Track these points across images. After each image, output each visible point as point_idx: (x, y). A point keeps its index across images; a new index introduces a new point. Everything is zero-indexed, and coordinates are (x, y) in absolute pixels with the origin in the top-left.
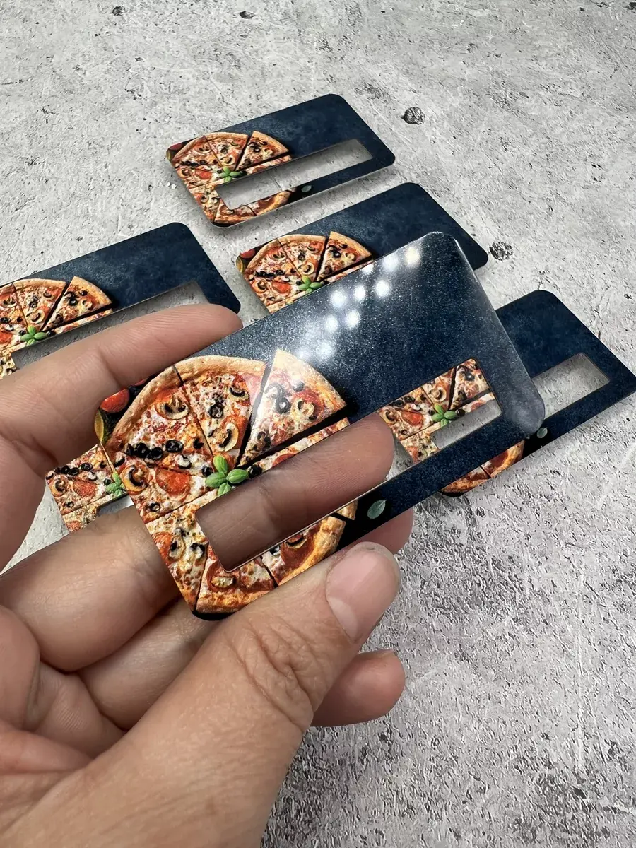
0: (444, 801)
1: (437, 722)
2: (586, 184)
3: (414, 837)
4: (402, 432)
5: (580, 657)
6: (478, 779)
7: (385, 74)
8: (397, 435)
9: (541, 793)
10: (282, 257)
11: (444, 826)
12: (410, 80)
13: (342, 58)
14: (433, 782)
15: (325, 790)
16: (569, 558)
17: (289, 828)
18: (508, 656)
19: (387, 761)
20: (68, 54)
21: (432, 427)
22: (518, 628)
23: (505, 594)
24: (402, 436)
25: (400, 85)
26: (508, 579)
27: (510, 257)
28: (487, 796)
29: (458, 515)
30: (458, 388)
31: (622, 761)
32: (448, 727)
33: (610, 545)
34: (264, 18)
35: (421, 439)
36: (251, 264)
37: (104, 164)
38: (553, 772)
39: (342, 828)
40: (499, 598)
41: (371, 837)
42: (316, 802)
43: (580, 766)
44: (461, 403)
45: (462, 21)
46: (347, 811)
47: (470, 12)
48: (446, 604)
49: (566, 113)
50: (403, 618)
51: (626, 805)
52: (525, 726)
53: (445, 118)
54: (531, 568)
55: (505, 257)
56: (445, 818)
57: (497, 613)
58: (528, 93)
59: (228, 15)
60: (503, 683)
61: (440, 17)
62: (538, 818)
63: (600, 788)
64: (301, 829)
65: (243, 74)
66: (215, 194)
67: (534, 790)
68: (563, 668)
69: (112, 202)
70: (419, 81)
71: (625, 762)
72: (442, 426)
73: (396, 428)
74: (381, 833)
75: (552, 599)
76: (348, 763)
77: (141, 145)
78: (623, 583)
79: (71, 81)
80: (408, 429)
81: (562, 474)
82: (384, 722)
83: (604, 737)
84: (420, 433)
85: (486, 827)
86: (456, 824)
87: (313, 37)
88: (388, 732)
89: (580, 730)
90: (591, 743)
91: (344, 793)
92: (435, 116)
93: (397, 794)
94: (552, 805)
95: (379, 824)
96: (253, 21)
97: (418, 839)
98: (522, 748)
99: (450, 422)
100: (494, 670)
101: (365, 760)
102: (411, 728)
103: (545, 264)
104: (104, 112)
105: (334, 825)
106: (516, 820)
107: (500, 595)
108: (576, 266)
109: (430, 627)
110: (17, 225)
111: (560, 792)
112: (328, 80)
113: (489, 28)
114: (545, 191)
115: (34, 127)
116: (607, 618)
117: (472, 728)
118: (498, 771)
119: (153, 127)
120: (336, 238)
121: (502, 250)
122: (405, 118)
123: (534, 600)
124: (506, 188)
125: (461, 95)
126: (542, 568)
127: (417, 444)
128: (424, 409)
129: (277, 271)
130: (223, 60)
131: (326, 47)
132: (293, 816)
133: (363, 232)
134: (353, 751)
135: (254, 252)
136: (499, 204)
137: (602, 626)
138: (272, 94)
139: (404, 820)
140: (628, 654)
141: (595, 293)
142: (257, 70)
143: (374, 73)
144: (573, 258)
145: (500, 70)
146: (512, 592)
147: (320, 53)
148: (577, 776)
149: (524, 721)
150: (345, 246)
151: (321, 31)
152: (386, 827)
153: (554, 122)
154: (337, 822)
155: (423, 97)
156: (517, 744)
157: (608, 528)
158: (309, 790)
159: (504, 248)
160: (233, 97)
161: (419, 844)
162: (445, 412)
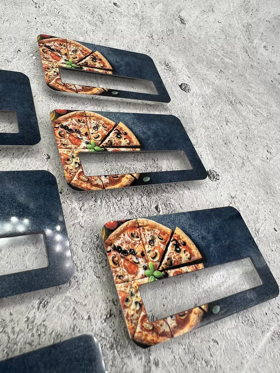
2: (263, 159)
4: (120, 277)
8: (115, 278)
10: (83, 123)
21: (143, 280)
24: (119, 280)
27: (217, 181)
30: (169, 255)
35: (131, 287)
36: (60, 118)
44: (168, 267)
55: (215, 180)
66: (58, 70)
70: (193, 74)
72: (150, 281)
73: (116, 272)
80: (125, 276)
84: (132, 282)
99: (156, 279)
103: (235, 193)
108: (251, 201)
120: (122, 127)
121: (213, 175)
122: (181, 86)
127: (128, 291)
128: (141, 263)
129: (76, 130)
131: (152, 37)
133: (140, 131)
135: (66, 112)
143: (171, 59)
147: (147, 38)
150: (126, 134)
159: (215, 175)
162: (155, 270)
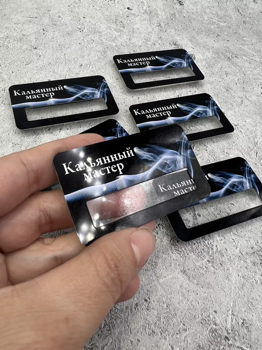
0: (168, 331)
1: (170, 298)
3: (154, 345)
5: (234, 281)
6: (184, 325)
7: (182, 40)
9: (211, 335)
11: (167, 343)
12: (192, 44)
13: (166, 31)
14: (165, 323)
15: (118, 318)
16: (234, 240)
17: (100, 331)
18: (203, 276)
19: (146, 311)
20: (56, 11)
22: (209, 265)
23: (205, 250)
25: (187, 45)
26: (207, 244)
28: (187, 333)
29: (190, 214)
31: (247, 328)
32: (174, 301)
33: (252, 237)
34: (136, 11)
37: (64, 54)
38: (217, 327)
39: (123, 336)
40: (202, 251)
41: (135, 342)
42: (113, 323)
43: (229, 327)
45: (215, 26)
46: (126, 329)
47: (219, 23)
48: (180, 249)
49: (253, 67)
50: (161, 252)
51: (247, 347)
52: (207, 306)
53: (203, 60)
54: (218, 241)
56: (168, 339)
57: (201, 257)
58: (238, 56)
59: (122, 8)
60: (200, 286)
61: (207, 22)
62: (208, 346)
63: (236, 337)
64: (105, 333)
65: (125, 30)
67: (208, 334)
68: (226, 284)
69: (65, 68)
71: (248, 329)
74: (139, 341)
75: (225, 255)
76: (129, 308)
77: (80, 49)
78: (256, 254)
79: (56, 21)
81: (235, 205)
82: (147, 294)
83: (240, 316)
85: (185, 346)
86: (172, 343)
87: (155, 21)
88: (148, 298)
89: (230, 312)
90: (234, 318)
91: (126, 321)
92: (200, 58)
93: (149, 325)
94: (215, 342)
95: (139, 336)
96: (132, 12)
97: (155, 346)
98: (205, 315)
100: (197, 280)
101: (137, 309)
102: (158, 298)
104: (68, 35)
105: (120, 333)
106: (199, 345)
107: (203, 250)
109: (172, 258)
110: (25, 70)
111: (219, 337)
112: (159, 38)
113: (226, 30)
114: (241, 94)
115: (38, 35)
116: (247, 267)
117: (184, 303)
118: (194, 323)
119: (86, 43)
123: (217, 255)
124: (225, 91)
125: (211, 53)
126: (222, 242)
130: (118, 24)
132: (102, 327)
134: (132, 304)
136: (222, 96)
137: (245, 270)
138: (136, 39)
139: (150, 337)
140: (255, 284)
141: (257, 137)
142: (131, 29)
144: (249, 122)
145: (228, 46)
146: (208, 249)
148: (227, 331)
149: (207, 303)
151: (159, 20)
152: (142, 339)
153: (247, 69)
154: (121, 333)
155: (196, 51)
156: (203, 313)
157: (252, 230)
158: (111, 317)
160: (120, 38)
161: (155, 349)
